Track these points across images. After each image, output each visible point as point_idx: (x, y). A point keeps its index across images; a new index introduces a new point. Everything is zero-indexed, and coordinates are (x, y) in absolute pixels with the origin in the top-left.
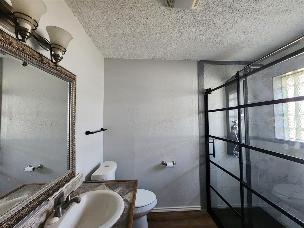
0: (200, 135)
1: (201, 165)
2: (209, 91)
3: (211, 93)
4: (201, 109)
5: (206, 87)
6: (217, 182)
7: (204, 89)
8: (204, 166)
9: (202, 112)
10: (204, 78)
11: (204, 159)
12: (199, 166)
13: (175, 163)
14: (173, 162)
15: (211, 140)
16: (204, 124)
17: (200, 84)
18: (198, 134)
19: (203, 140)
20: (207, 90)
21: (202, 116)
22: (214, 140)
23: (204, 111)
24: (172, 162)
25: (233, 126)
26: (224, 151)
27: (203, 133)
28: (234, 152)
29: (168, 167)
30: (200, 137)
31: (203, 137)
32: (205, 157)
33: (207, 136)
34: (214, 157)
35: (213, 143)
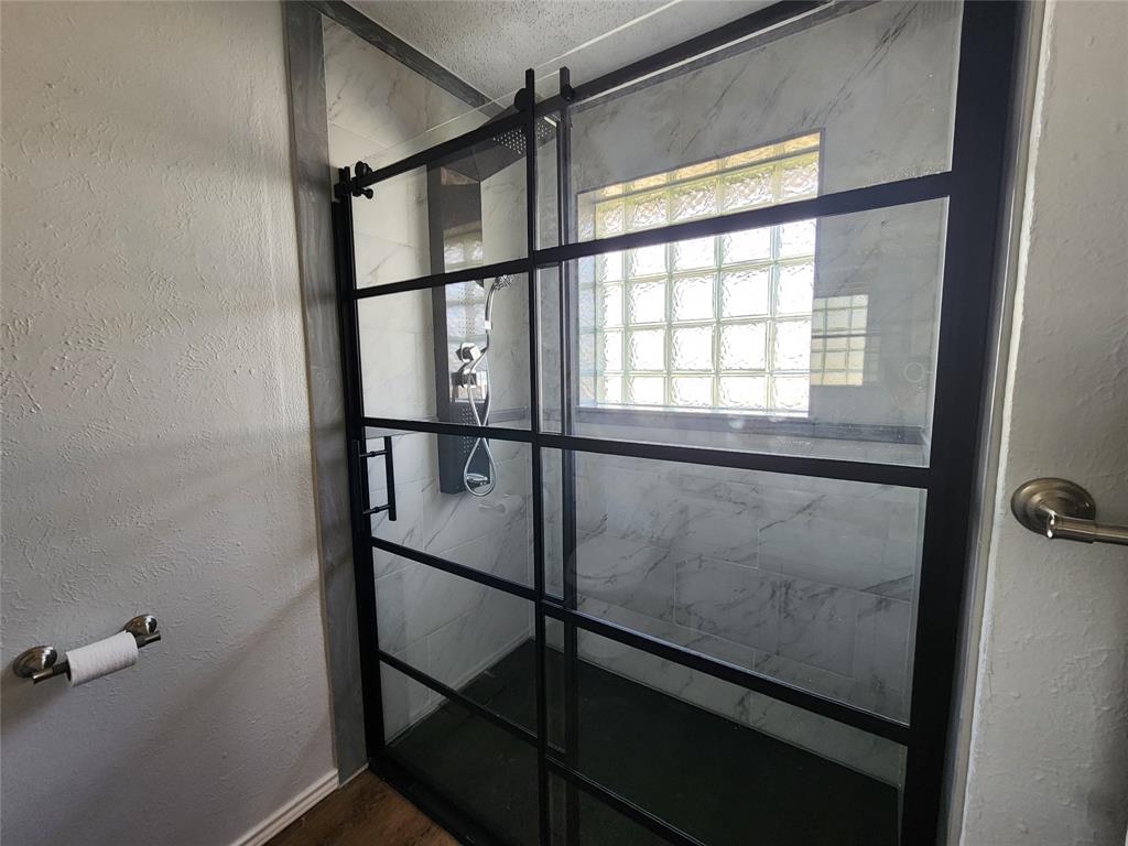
0: (317, 421)
1: (327, 574)
2: (362, 180)
3: (369, 194)
4: (314, 276)
5: (343, 155)
6: (404, 624)
7: (328, 167)
8: (346, 575)
9: (324, 297)
10: (323, 102)
11: (343, 542)
12: (317, 585)
13: (153, 624)
14: (134, 627)
15: (374, 443)
16: (338, 360)
17: (304, 125)
18: (302, 419)
19: (335, 446)
20: (344, 172)
21: (326, 317)
22: (388, 441)
23: (333, 291)
24: (127, 628)
25: (462, 369)
26: (427, 481)
27: (332, 410)
28: (467, 477)
29: (79, 684)
30: (316, 433)
31: (333, 428)
32: (349, 530)
33: (354, 421)
34: (393, 517)
35: (388, 452)
